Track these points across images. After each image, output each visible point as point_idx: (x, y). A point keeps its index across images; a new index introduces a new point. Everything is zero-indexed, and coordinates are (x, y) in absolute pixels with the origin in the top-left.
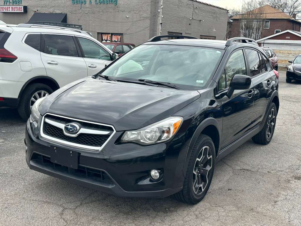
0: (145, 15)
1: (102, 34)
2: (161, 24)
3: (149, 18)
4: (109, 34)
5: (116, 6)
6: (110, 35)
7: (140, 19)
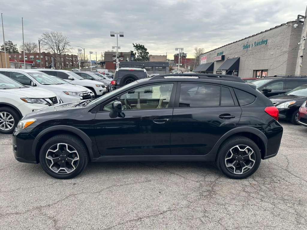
0: (285, 49)
1: (257, 71)
2: (302, 56)
3: (287, 52)
4: (260, 70)
5: (266, 45)
6: (260, 72)
7: (281, 54)
